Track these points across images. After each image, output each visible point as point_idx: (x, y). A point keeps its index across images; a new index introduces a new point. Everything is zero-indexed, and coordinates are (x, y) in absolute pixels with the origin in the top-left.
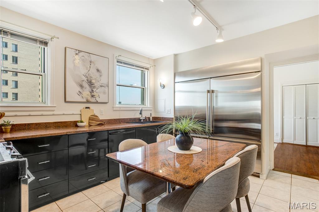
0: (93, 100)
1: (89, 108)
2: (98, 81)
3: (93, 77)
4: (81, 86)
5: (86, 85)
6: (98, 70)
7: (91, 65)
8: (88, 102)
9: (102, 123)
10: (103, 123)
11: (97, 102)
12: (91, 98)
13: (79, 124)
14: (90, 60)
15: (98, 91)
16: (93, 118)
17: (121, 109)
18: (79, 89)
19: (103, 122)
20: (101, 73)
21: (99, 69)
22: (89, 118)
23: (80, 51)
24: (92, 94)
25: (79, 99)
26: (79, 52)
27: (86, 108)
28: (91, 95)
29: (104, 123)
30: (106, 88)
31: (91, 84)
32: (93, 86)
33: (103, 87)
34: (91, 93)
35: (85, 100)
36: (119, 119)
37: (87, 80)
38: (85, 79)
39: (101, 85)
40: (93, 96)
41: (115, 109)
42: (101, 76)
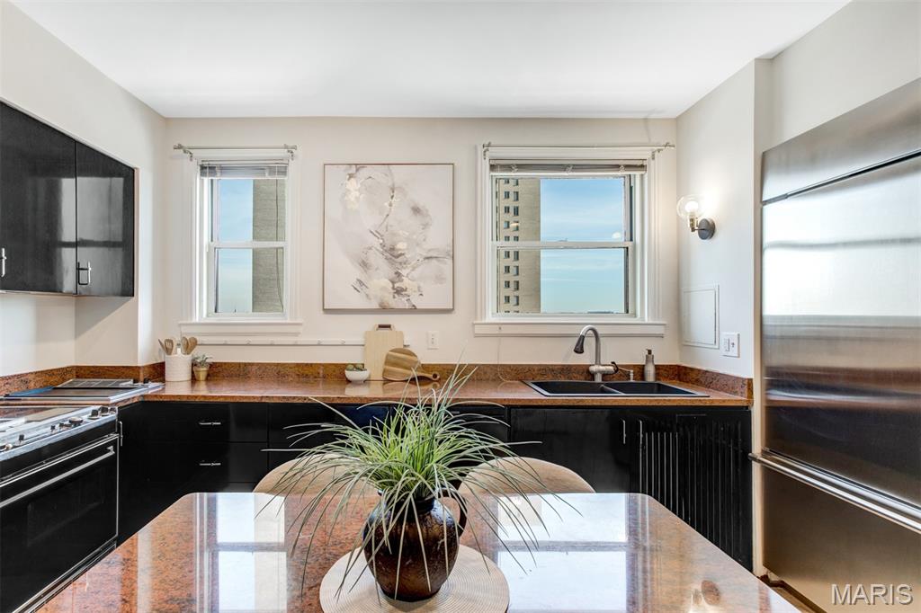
0: (401, 302)
1: (388, 327)
2: (418, 245)
3: (401, 232)
4: (364, 265)
5: (377, 260)
6: (416, 210)
7: (392, 197)
8: (384, 309)
9: (427, 375)
10: (430, 376)
11: (414, 310)
12: (394, 297)
13: (350, 374)
14: (390, 184)
15: (415, 274)
16: (399, 359)
17: (505, 330)
18: (356, 273)
19: (428, 372)
20: (428, 215)
21: (421, 205)
22: (388, 355)
23: (359, 166)
24: (396, 285)
25: (357, 301)
26: (357, 170)
27: (381, 327)
28: (393, 288)
29: (435, 376)
30: (446, 263)
31: (392, 254)
32: (400, 260)
33: (434, 261)
34: (393, 282)
35: (375, 306)
36: (496, 366)
37: (383, 245)
38: (376, 242)
39: (425, 255)
40: (399, 292)
41: (478, 330)
42: (425, 226)
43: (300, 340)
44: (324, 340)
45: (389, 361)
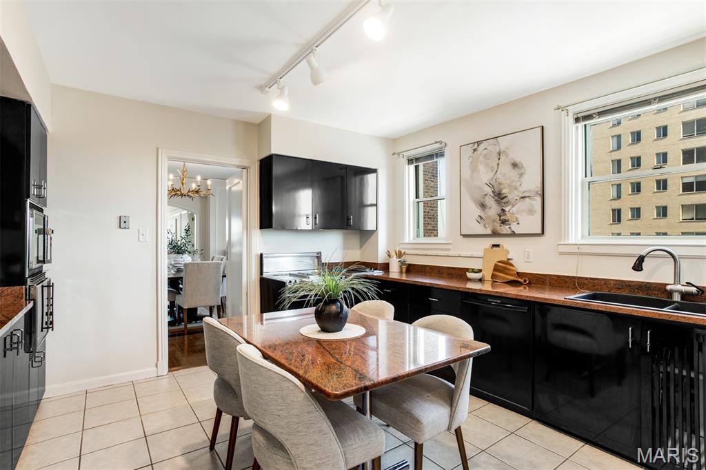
0: (505, 229)
1: (498, 246)
2: (516, 189)
3: (505, 182)
4: (483, 206)
5: (491, 202)
6: (515, 165)
7: (499, 159)
8: (495, 234)
9: (520, 280)
10: (522, 280)
11: (513, 234)
12: (501, 226)
13: (469, 275)
14: (498, 150)
15: (514, 209)
16: (502, 268)
17: (584, 250)
18: (477, 211)
19: (521, 278)
20: (523, 167)
21: (518, 161)
22: (496, 265)
23: (479, 143)
24: (502, 218)
25: (479, 229)
26: (478, 145)
27: (494, 246)
28: (500, 220)
29: (525, 281)
30: (536, 200)
31: (500, 197)
32: (504, 201)
33: (527, 199)
34: (500, 216)
35: (489, 232)
36: (574, 277)
37: (493, 192)
38: (489, 190)
39: (521, 195)
40: (504, 222)
41: (562, 249)
42: (521, 175)
43: (450, 253)
44: (462, 254)
45: (496, 268)
